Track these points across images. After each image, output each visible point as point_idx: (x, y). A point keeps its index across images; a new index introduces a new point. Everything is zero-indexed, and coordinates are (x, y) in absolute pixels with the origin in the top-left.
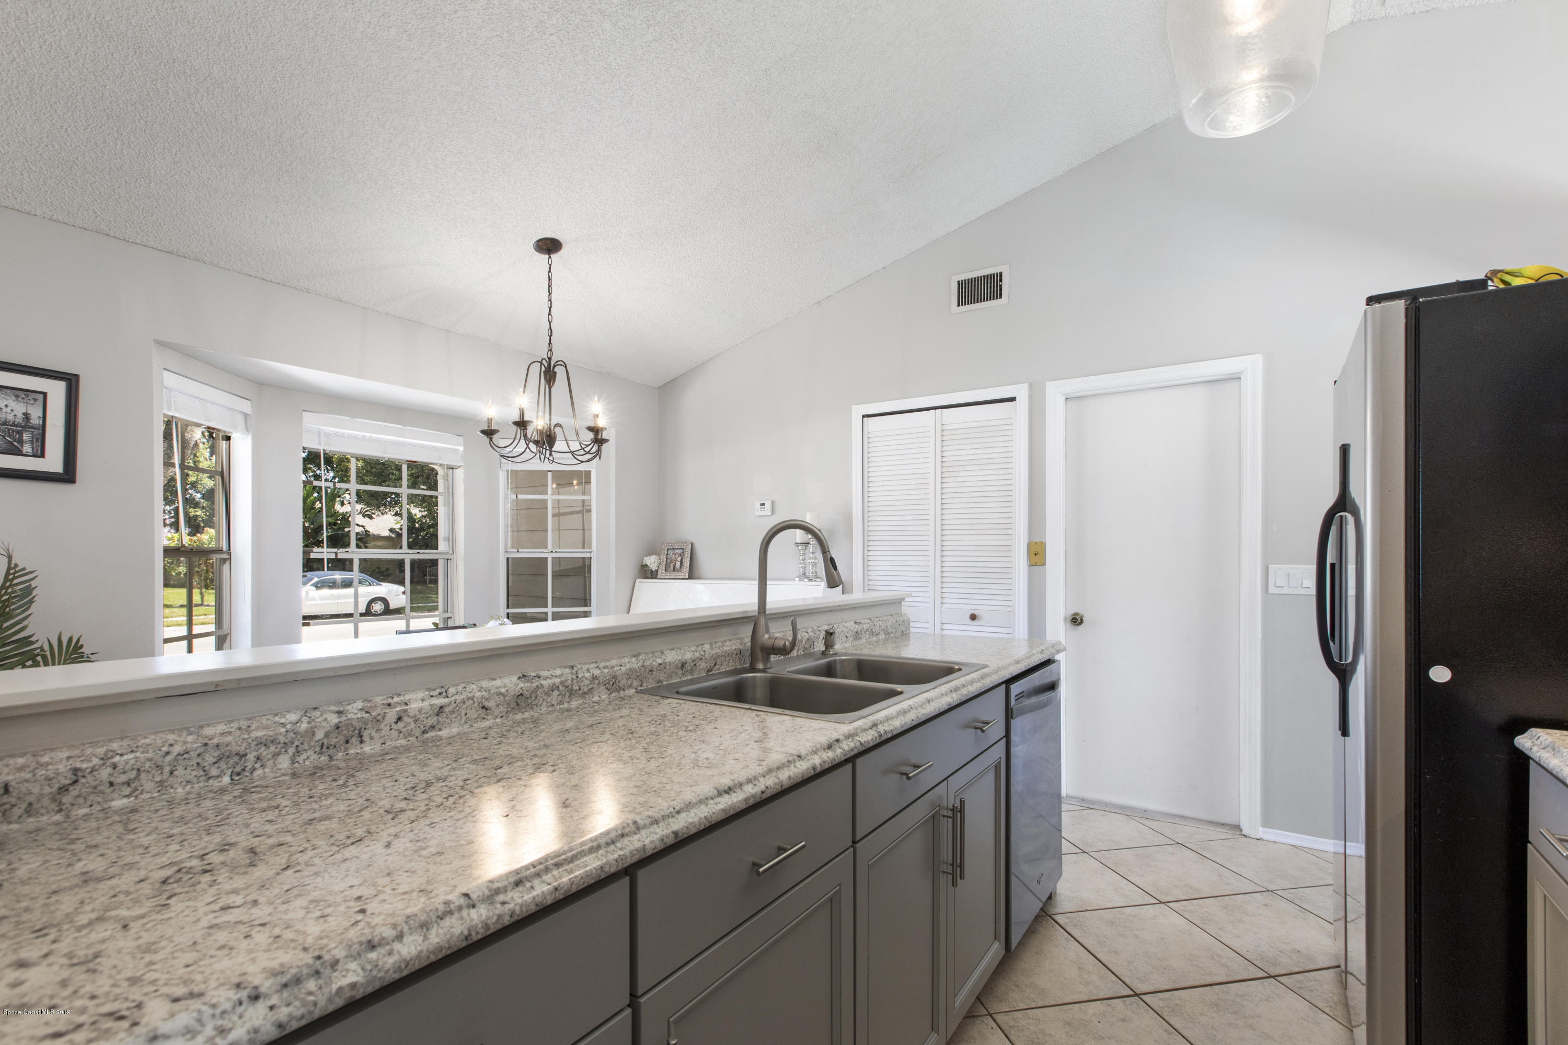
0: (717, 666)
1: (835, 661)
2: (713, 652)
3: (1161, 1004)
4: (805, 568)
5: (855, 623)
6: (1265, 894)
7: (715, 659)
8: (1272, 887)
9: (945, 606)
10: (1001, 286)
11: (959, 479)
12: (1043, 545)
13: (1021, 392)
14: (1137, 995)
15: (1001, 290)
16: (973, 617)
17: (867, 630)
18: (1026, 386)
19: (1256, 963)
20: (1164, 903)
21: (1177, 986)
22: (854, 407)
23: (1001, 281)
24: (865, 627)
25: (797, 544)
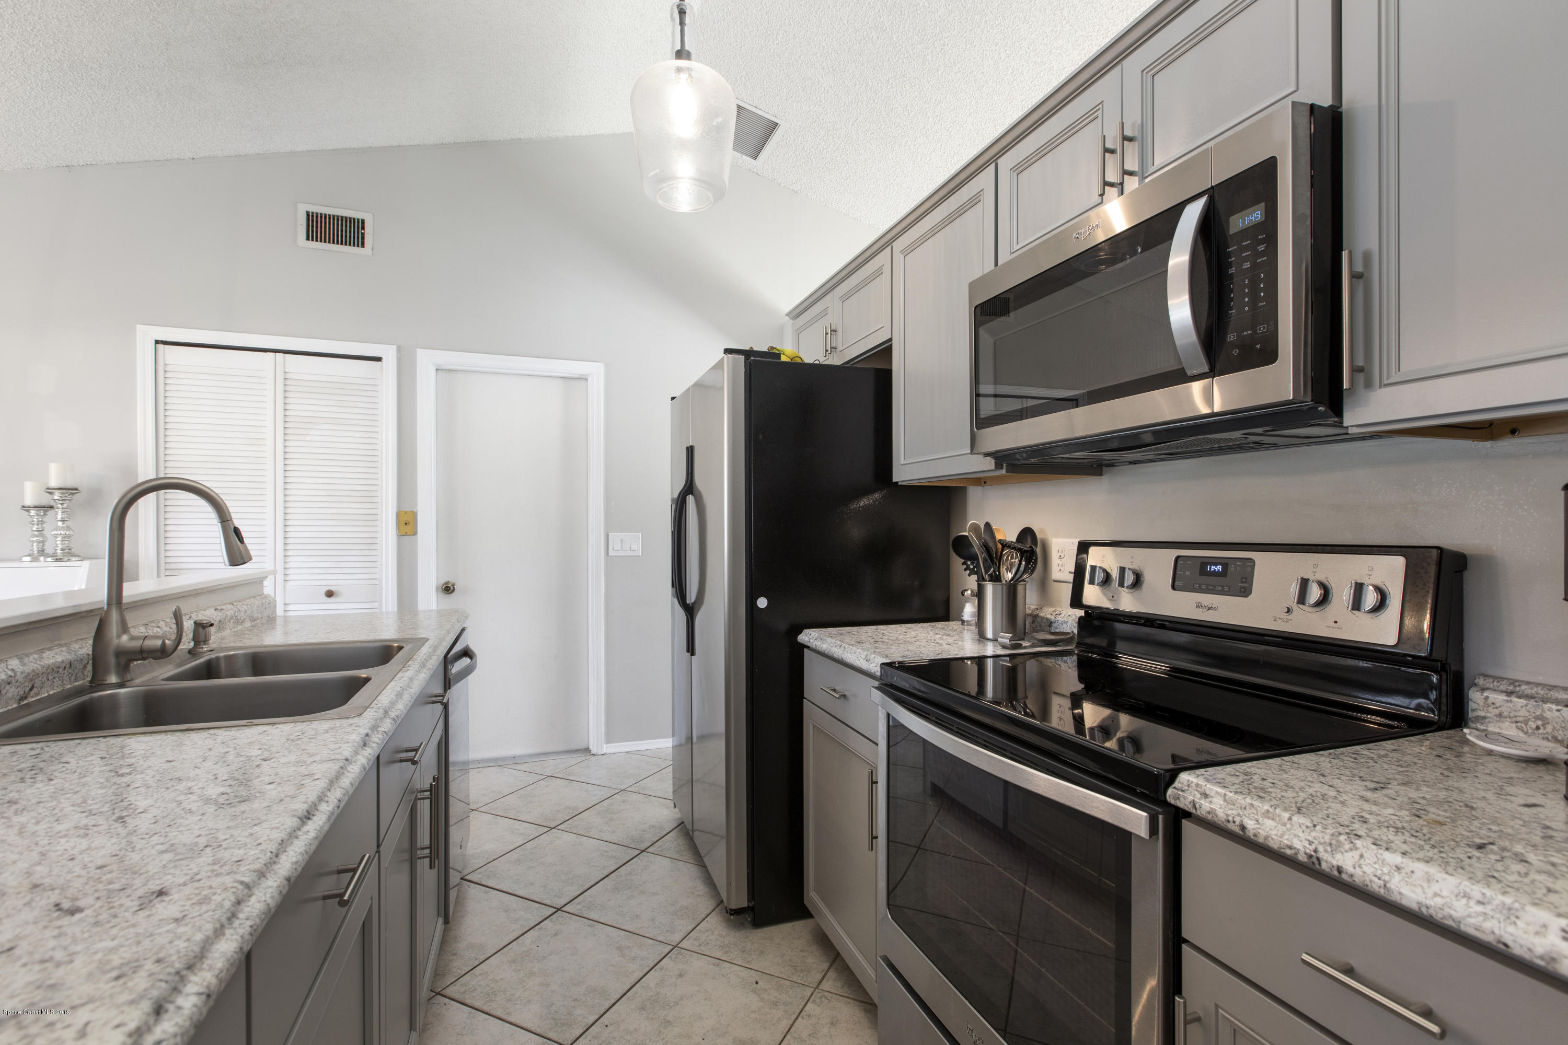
0: (35, 690)
1: (218, 658)
2: (28, 669)
3: (579, 907)
4: (43, 542)
5: (216, 610)
6: (620, 793)
7: (31, 680)
8: (623, 787)
9: (289, 583)
10: (363, 234)
11: (308, 438)
12: (414, 515)
13: (389, 353)
14: (559, 910)
15: (363, 238)
16: (330, 594)
17: (232, 618)
18: (394, 348)
19: (631, 846)
20: (554, 828)
21: (586, 888)
22: (139, 327)
23: (363, 228)
24: (229, 613)
25: (26, 508)
